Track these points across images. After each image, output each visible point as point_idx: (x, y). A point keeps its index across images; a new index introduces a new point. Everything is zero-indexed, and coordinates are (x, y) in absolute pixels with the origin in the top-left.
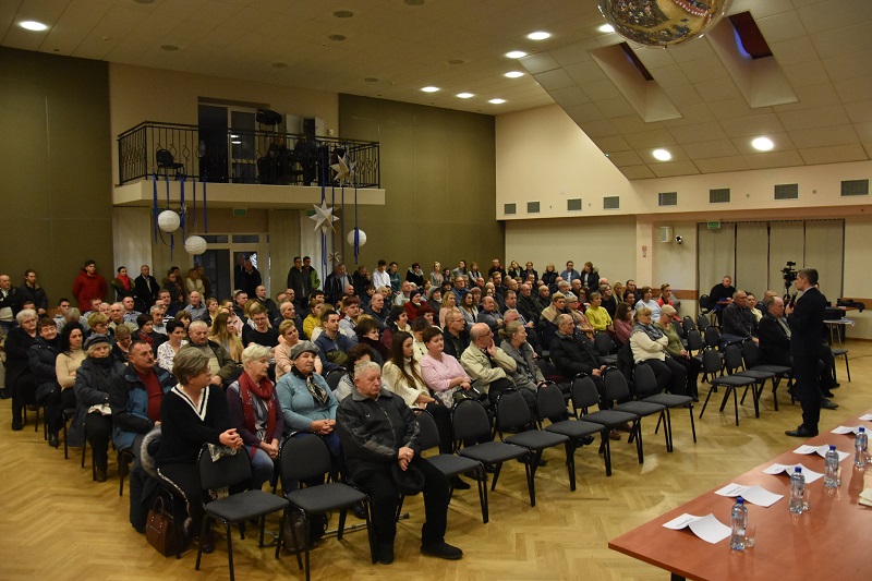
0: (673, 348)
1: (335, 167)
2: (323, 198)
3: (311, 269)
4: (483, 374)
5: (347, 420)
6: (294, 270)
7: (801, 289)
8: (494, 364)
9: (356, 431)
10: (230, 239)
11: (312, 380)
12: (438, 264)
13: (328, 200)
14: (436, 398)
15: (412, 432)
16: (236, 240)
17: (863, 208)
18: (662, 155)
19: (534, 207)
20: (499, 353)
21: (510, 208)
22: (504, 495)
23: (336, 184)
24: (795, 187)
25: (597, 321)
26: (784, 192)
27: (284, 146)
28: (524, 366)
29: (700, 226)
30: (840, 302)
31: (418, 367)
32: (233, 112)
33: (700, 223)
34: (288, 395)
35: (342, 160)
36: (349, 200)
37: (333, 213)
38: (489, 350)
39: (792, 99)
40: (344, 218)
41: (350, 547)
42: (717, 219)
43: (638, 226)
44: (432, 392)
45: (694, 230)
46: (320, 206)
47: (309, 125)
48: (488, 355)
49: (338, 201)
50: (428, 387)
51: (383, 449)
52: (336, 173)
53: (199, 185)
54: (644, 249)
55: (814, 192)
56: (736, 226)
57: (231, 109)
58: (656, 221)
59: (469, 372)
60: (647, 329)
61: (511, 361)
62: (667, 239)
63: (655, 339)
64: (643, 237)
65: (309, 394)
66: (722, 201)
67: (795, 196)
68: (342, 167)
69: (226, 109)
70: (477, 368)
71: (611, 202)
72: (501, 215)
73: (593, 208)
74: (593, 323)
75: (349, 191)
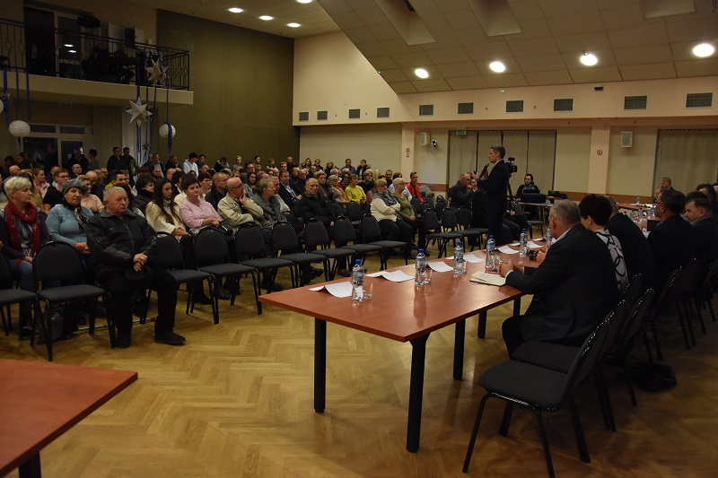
0: (405, 213)
1: (149, 70)
2: (138, 95)
3: (131, 158)
4: (233, 217)
5: (93, 231)
6: (113, 158)
7: (493, 162)
8: (245, 210)
9: (99, 240)
10: (58, 129)
11: (79, 211)
12: (239, 158)
13: (143, 97)
14: (191, 233)
15: (149, 244)
16: (63, 130)
17: (569, 121)
18: (422, 73)
19: (322, 115)
20: (250, 203)
21: (304, 116)
22: (240, 307)
23: (150, 84)
24: (521, 103)
25: (354, 197)
26: (514, 106)
27: (106, 51)
28: (272, 214)
29: (451, 133)
30: (550, 193)
31: (177, 209)
32: (59, 17)
33: (452, 131)
34: (57, 222)
35: (156, 64)
36: (161, 98)
37: (147, 109)
38: (241, 200)
39: (519, 31)
40: (157, 113)
41: (98, 339)
42: (463, 127)
43: (403, 132)
44: (188, 229)
45: (446, 137)
46: (136, 101)
47: (130, 34)
48: (240, 204)
49: (151, 99)
50: (185, 224)
51: (121, 253)
52: (150, 75)
53: (22, 76)
54: (408, 151)
55: (535, 107)
56: (478, 133)
57: (57, 14)
58: (418, 128)
59: (223, 216)
60: (384, 197)
61: (259, 209)
62: (425, 143)
63: (389, 204)
64: (407, 141)
65: (75, 221)
66: (467, 113)
67: (521, 110)
68: (155, 70)
69: (53, 14)
70: (229, 213)
71: (383, 112)
72: (296, 122)
73: (369, 117)
74: (350, 198)
75: (162, 91)
